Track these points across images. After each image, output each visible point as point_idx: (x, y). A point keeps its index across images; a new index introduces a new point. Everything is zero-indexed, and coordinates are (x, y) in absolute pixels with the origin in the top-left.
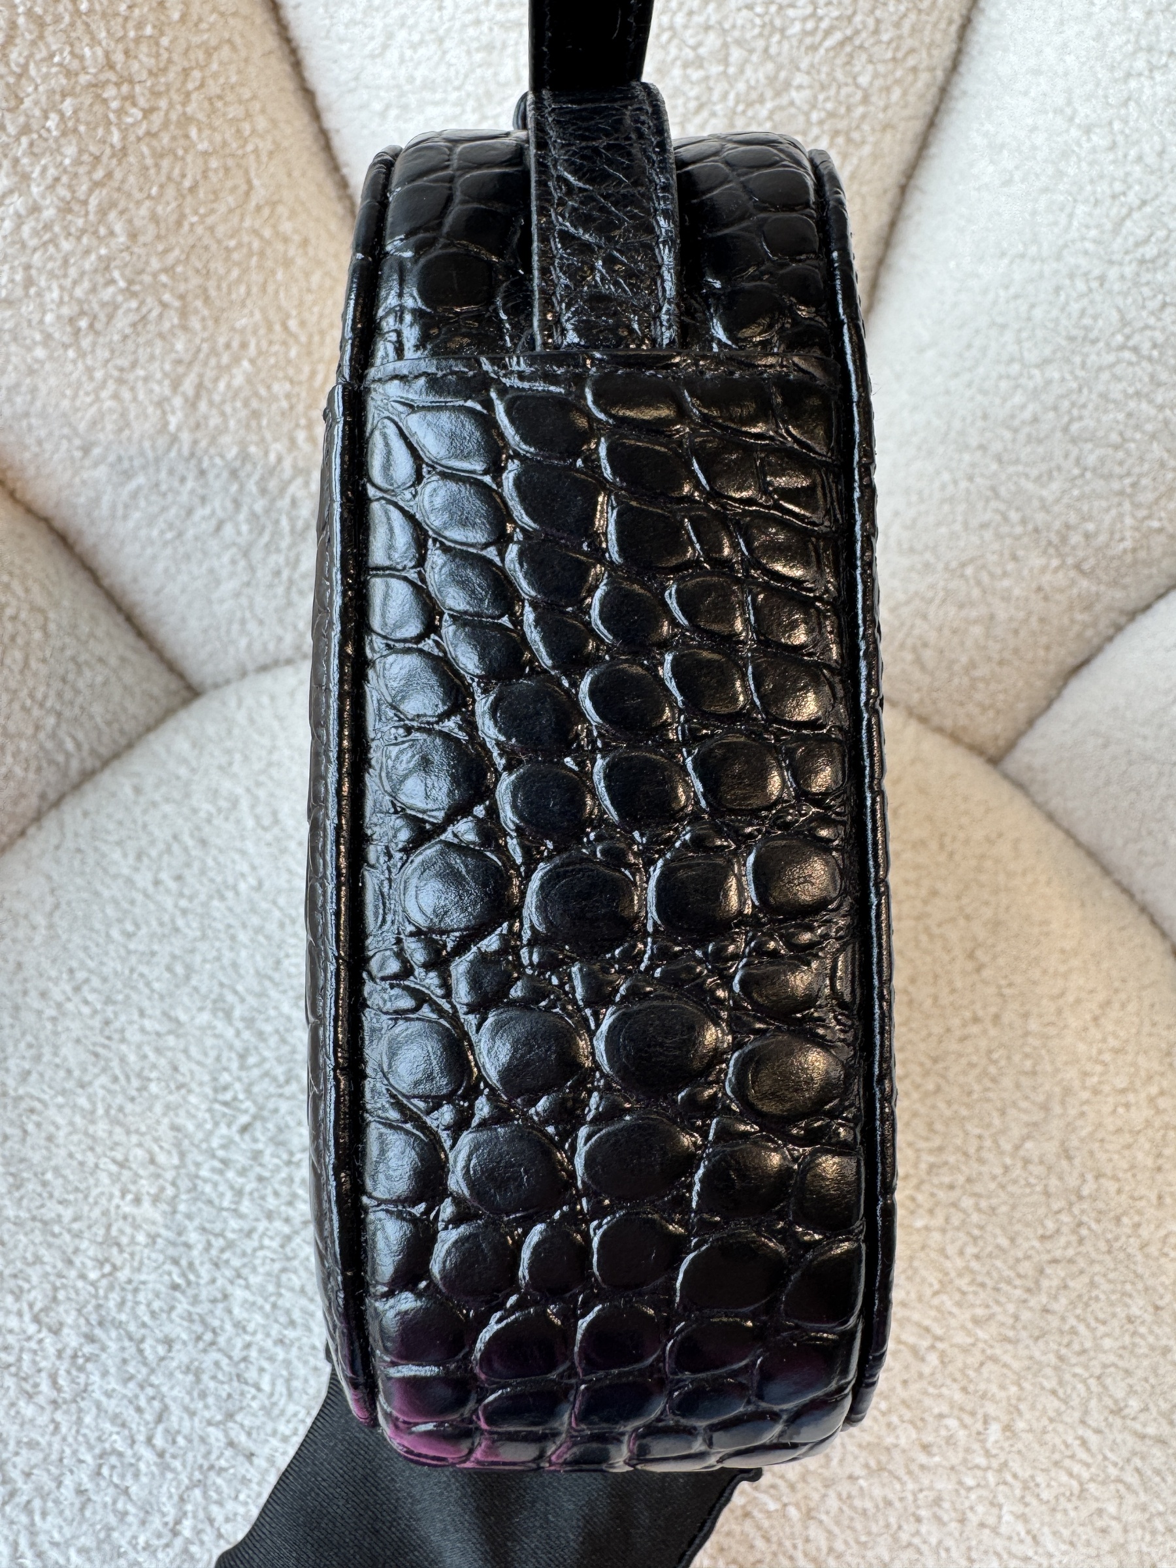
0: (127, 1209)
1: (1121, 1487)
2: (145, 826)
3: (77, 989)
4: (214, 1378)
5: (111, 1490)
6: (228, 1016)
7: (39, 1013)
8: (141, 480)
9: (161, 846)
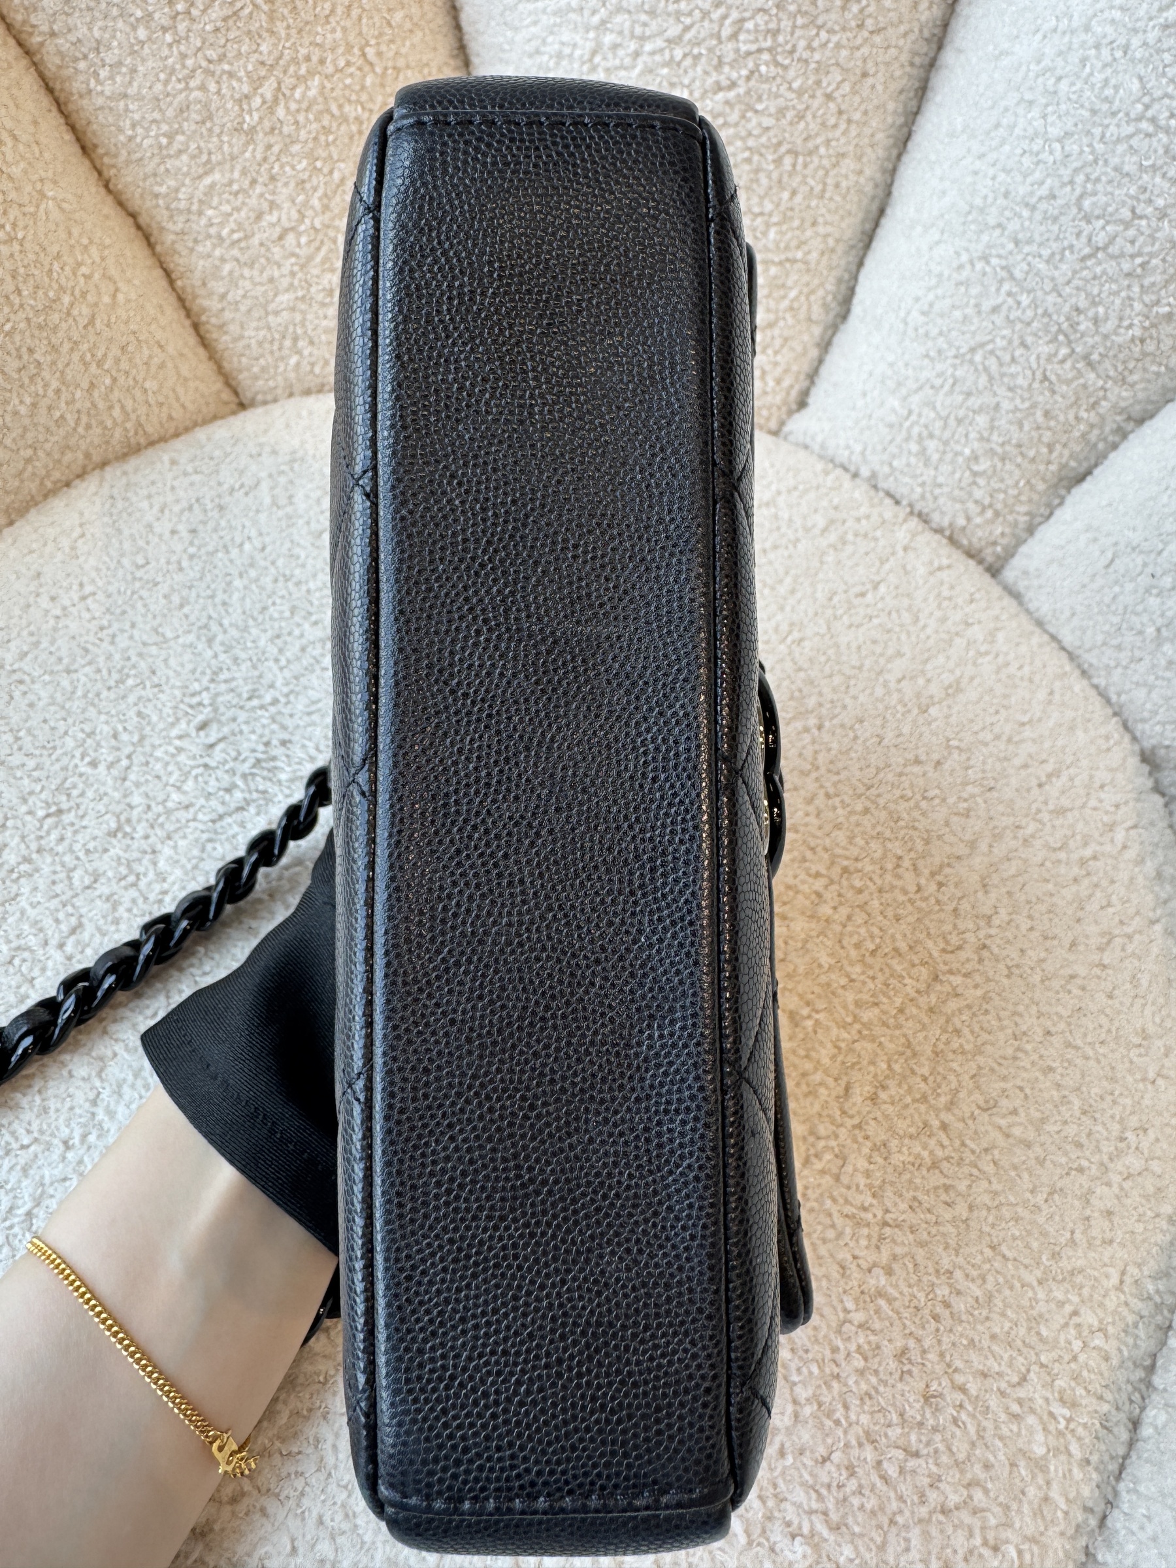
0: (83, 769)
1: (975, 1172)
2: (173, 488)
3: (84, 598)
4: (129, 910)
5: (18, 977)
6: (210, 641)
7: (47, 611)
8: (217, 176)
9: (185, 504)
